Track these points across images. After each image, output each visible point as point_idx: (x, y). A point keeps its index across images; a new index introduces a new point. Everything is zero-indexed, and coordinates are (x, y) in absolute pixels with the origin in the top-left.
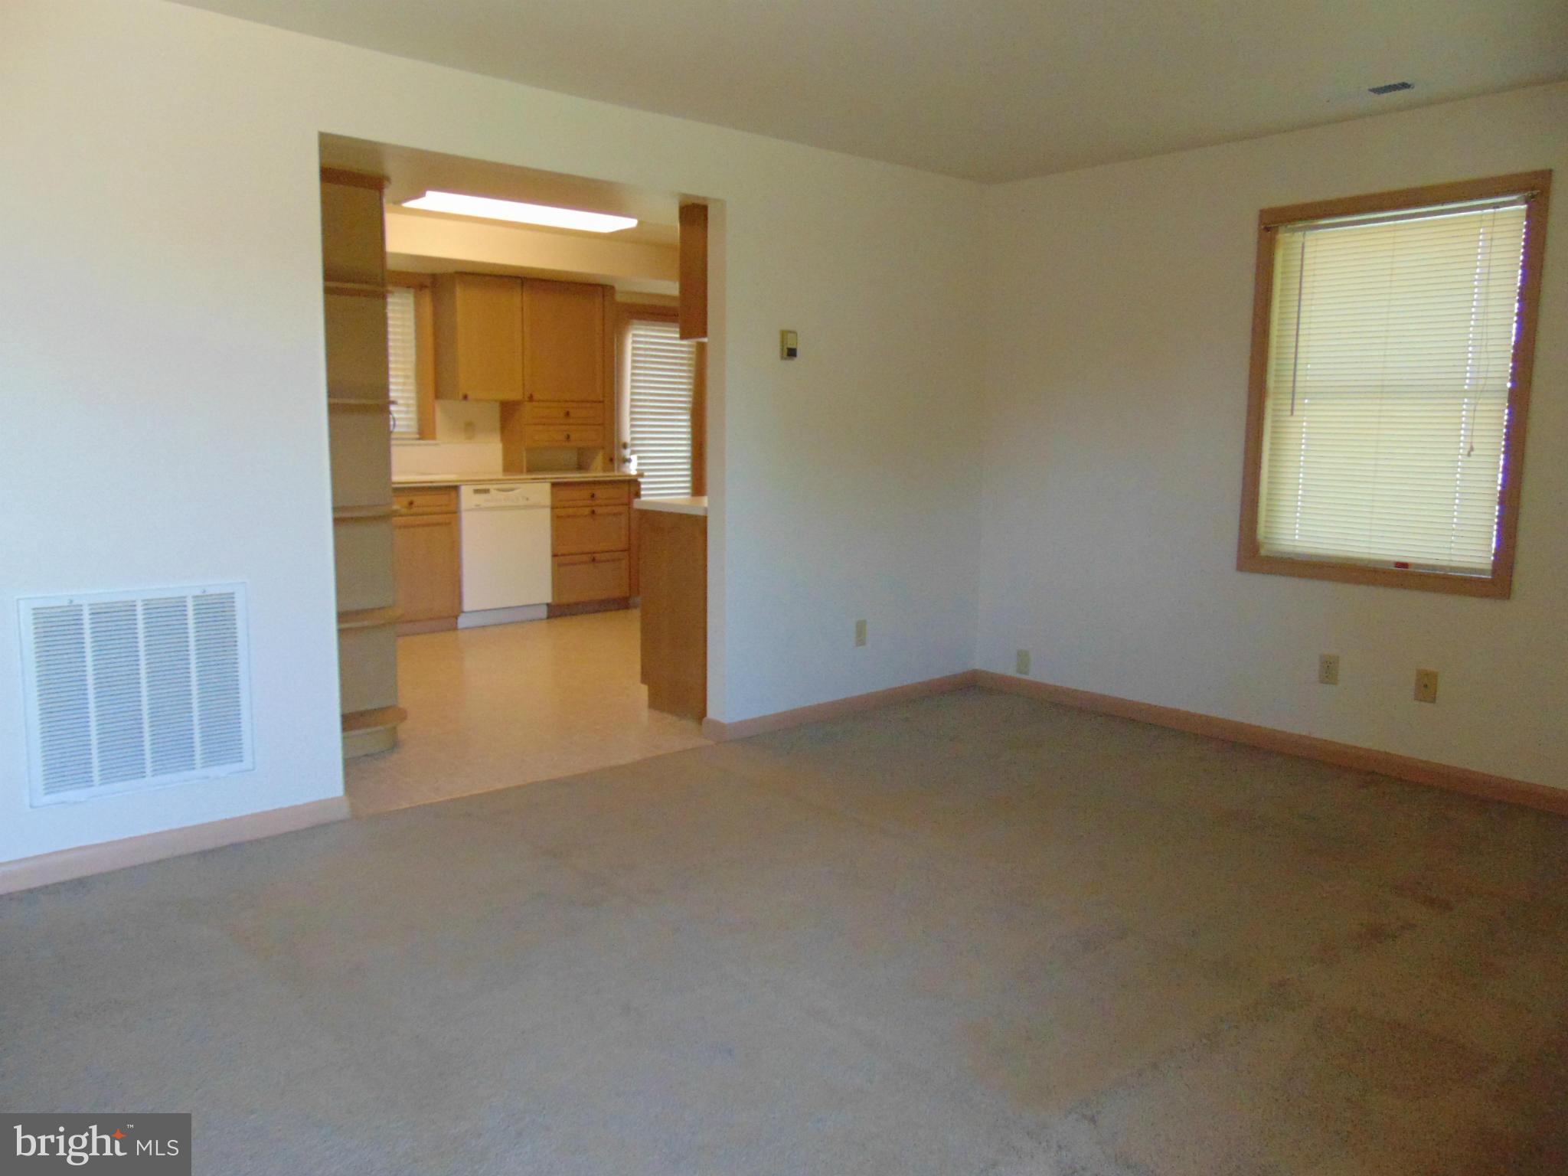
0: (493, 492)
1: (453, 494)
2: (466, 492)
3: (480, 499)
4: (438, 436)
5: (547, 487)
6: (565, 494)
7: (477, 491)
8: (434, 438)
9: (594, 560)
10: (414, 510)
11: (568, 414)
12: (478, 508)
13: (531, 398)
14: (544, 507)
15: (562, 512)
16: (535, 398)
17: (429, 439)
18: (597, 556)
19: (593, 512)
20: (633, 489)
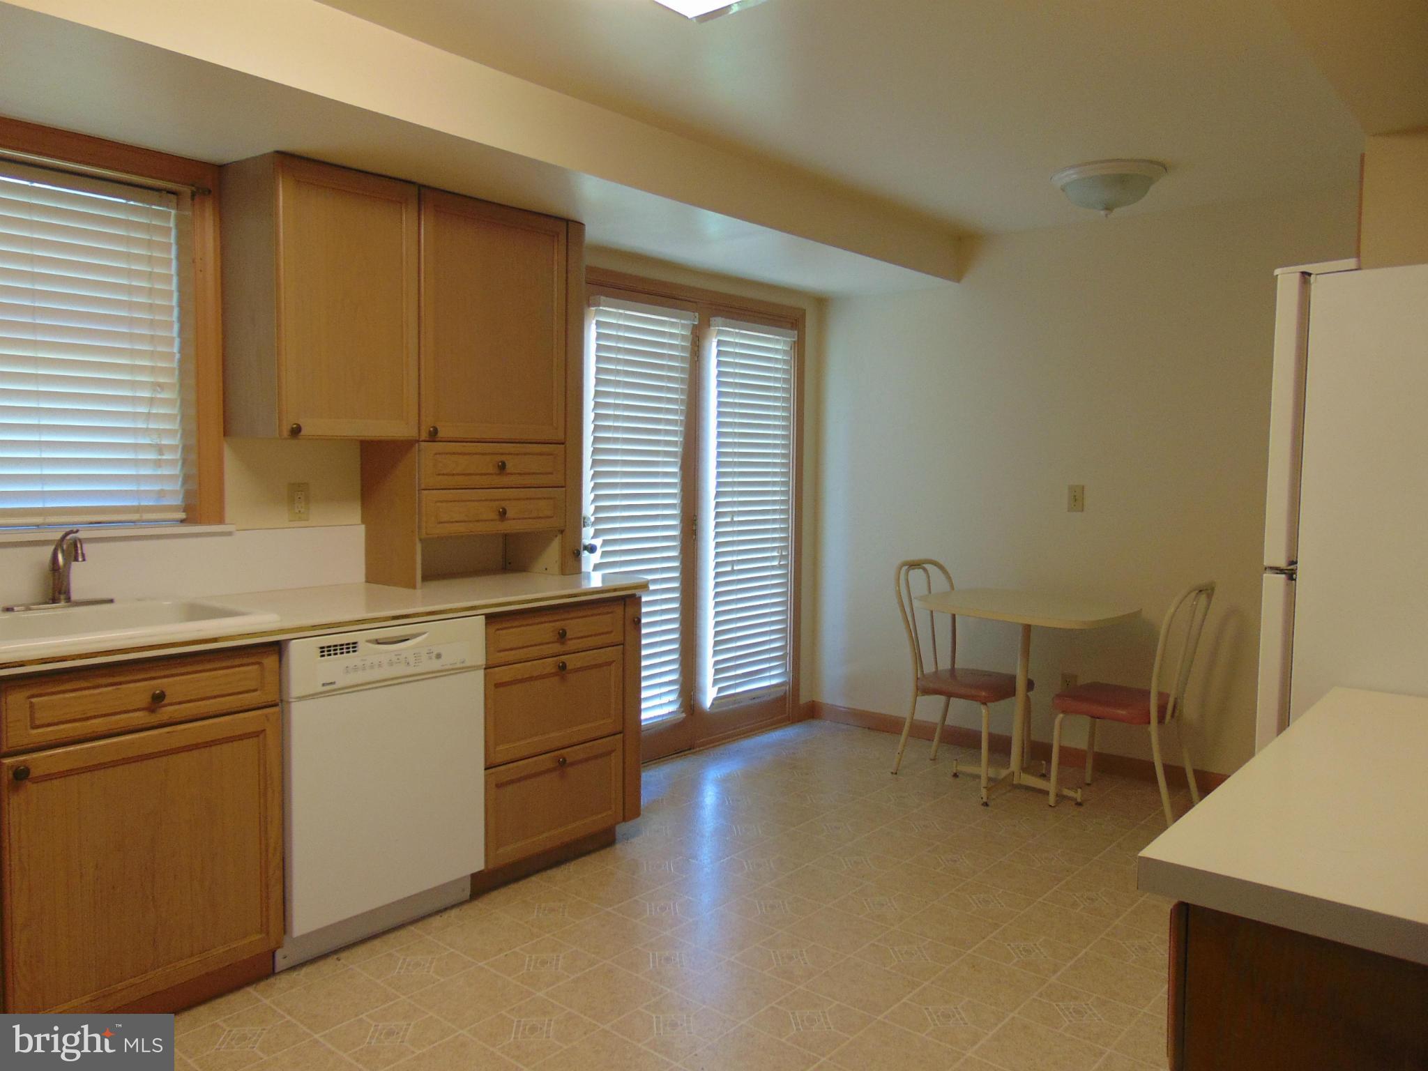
0: (362, 646)
1: (270, 661)
2: (301, 654)
3: (335, 667)
4: (230, 511)
5: (477, 624)
6: (512, 635)
7: (325, 651)
8: (221, 520)
9: (562, 764)
10: (167, 712)
11: (502, 467)
12: (330, 690)
13: (433, 436)
14: (474, 668)
15: (504, 674)
16: (441, 434)
17: (209, 522)
18: (571, 754)
19: (563, 667)
20: (630, 611)
